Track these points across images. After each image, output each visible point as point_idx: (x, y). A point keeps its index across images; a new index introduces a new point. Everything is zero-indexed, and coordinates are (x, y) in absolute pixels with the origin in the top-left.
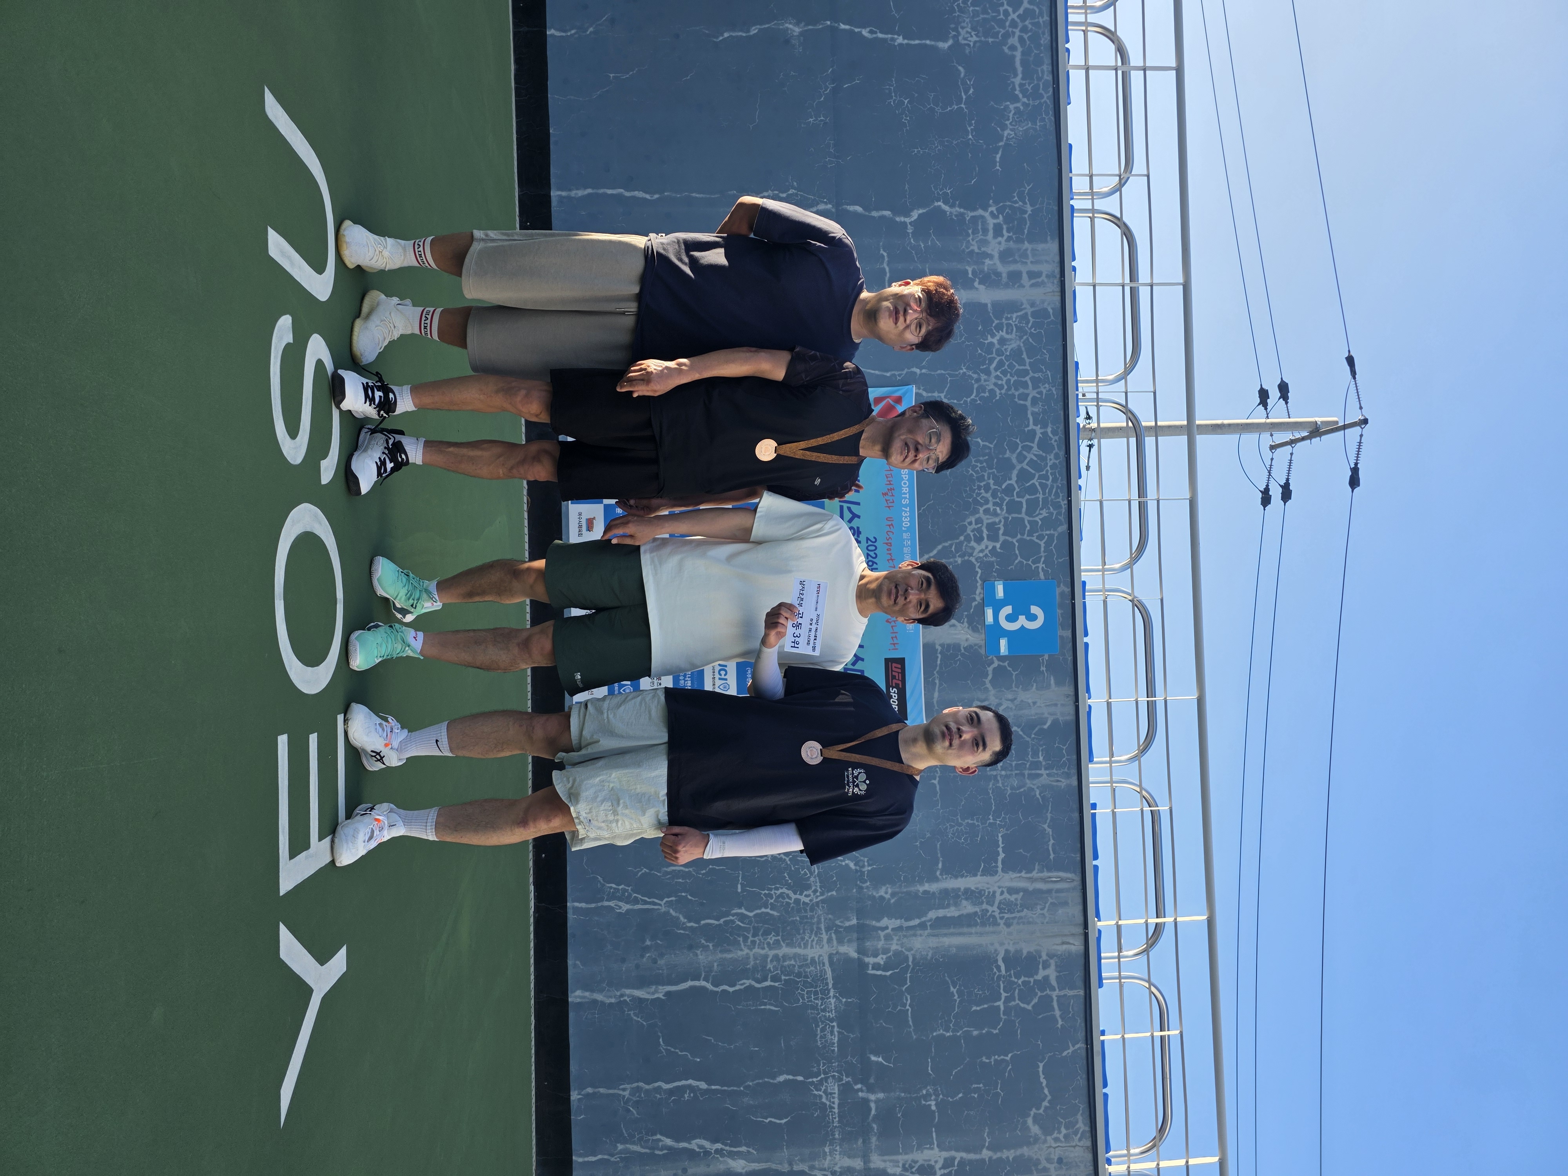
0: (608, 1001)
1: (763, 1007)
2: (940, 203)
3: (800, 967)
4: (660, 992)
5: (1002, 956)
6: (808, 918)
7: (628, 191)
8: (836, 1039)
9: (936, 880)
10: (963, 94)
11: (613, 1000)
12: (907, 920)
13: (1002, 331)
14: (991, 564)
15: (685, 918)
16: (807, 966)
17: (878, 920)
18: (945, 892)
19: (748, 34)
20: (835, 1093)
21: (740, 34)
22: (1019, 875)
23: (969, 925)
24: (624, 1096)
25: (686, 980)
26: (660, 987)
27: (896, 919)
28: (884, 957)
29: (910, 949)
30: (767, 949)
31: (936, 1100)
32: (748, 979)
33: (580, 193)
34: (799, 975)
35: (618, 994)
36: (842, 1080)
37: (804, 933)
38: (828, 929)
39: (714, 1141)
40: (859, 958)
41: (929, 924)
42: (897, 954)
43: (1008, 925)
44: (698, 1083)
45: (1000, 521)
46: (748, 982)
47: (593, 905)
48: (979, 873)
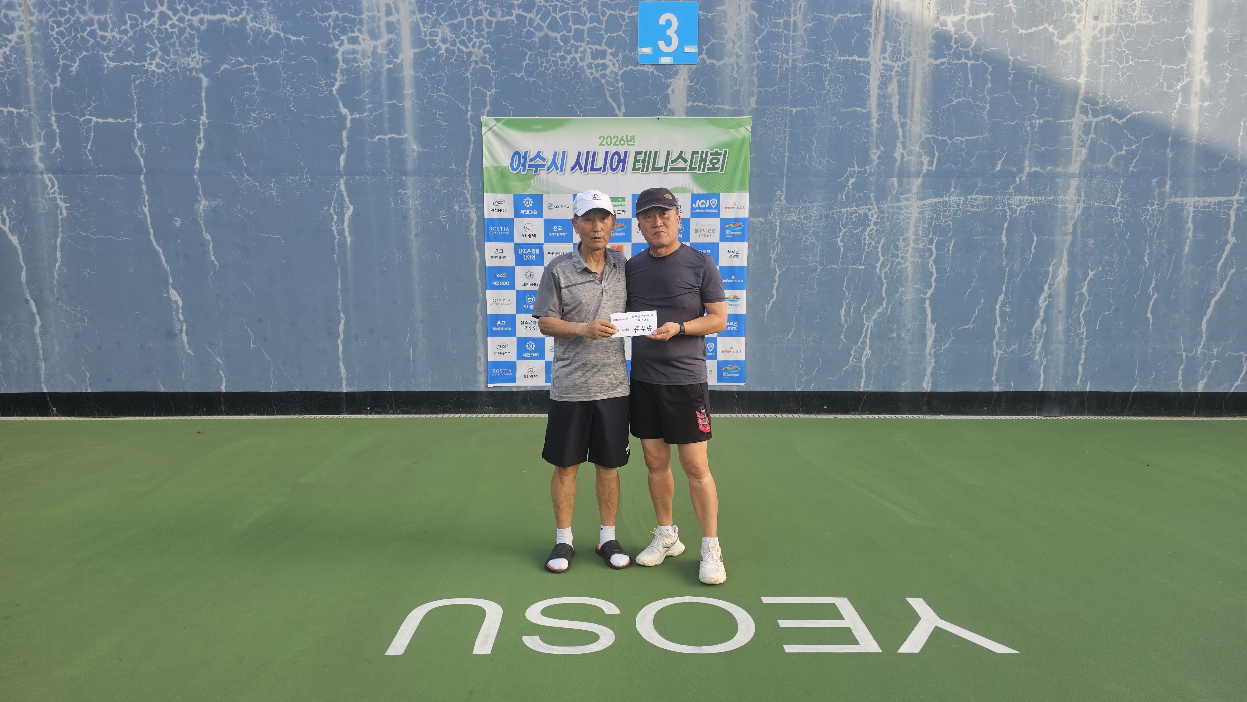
0: (933, 364)
1: (951, 252)
2: (334, 89)
3: (924, 223)
4: (931, 327)
5: (933, 60)
6: (889, 216)
7: (339, 336)
8: (981, 196)
9: (869, 113)
10: (243, 67)
11: (933, 361)
12: (898, 138)
13: (436, 40)
14: (624, 57)
15: (879, 308)
16: (924, 218)
17: (896, 161)
18: (880, 105)
19: (211, 241)
20: (1020, 199)
21: (211, 247)
22: (872, 44)
23: (907, 87)
24: (1002, 354)
25: (924, 308)
26: (927, 327)
27: (896, 146)
28: (924, 157)
29: (921, 136)
30: (909, 247)
31: (1036, 119)
32: (928, 263)
33: (343, 370)
34: (930, 224)
35: (928, 357)
36: (1011, 194)
37: (899, 219)
38: (898, 200)
39: (1042, 289)
40: (923, 177)
41: (903, 120)
42: (923, 146)
43: (909, 55)
44: (999, 301)
45: (590, 48)
46: (931, 263)
47: (864, 373)
48: (868, 77)
